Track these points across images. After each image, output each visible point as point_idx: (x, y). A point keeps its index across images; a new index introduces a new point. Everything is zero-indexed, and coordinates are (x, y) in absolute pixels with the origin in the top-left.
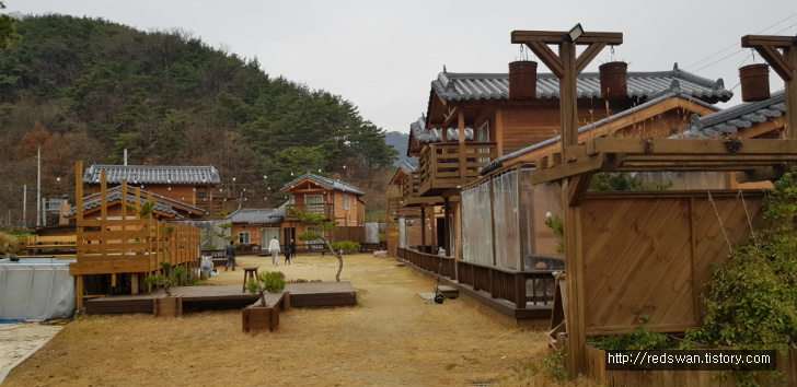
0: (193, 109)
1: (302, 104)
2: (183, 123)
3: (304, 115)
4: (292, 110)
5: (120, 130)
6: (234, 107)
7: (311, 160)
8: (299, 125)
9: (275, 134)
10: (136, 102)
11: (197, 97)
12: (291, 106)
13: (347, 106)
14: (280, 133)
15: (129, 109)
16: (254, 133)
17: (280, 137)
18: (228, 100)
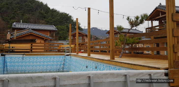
0: (31, 14)
1: (60, 15)
2: (29, 18)
3: (61, 18)
4: (58, 16)
5: (11, 19)
6: (42, 15)
7: (64, 29)
8: (60, 20)
9: (54, 22)
10: (16, 12)
11: (32, 11)
12: (57, 15)
13: (71, 16)
14: (55, 22)
15: (14, 14)
16: (48, 21)
17: (55, 23)
18: (41, 13)
